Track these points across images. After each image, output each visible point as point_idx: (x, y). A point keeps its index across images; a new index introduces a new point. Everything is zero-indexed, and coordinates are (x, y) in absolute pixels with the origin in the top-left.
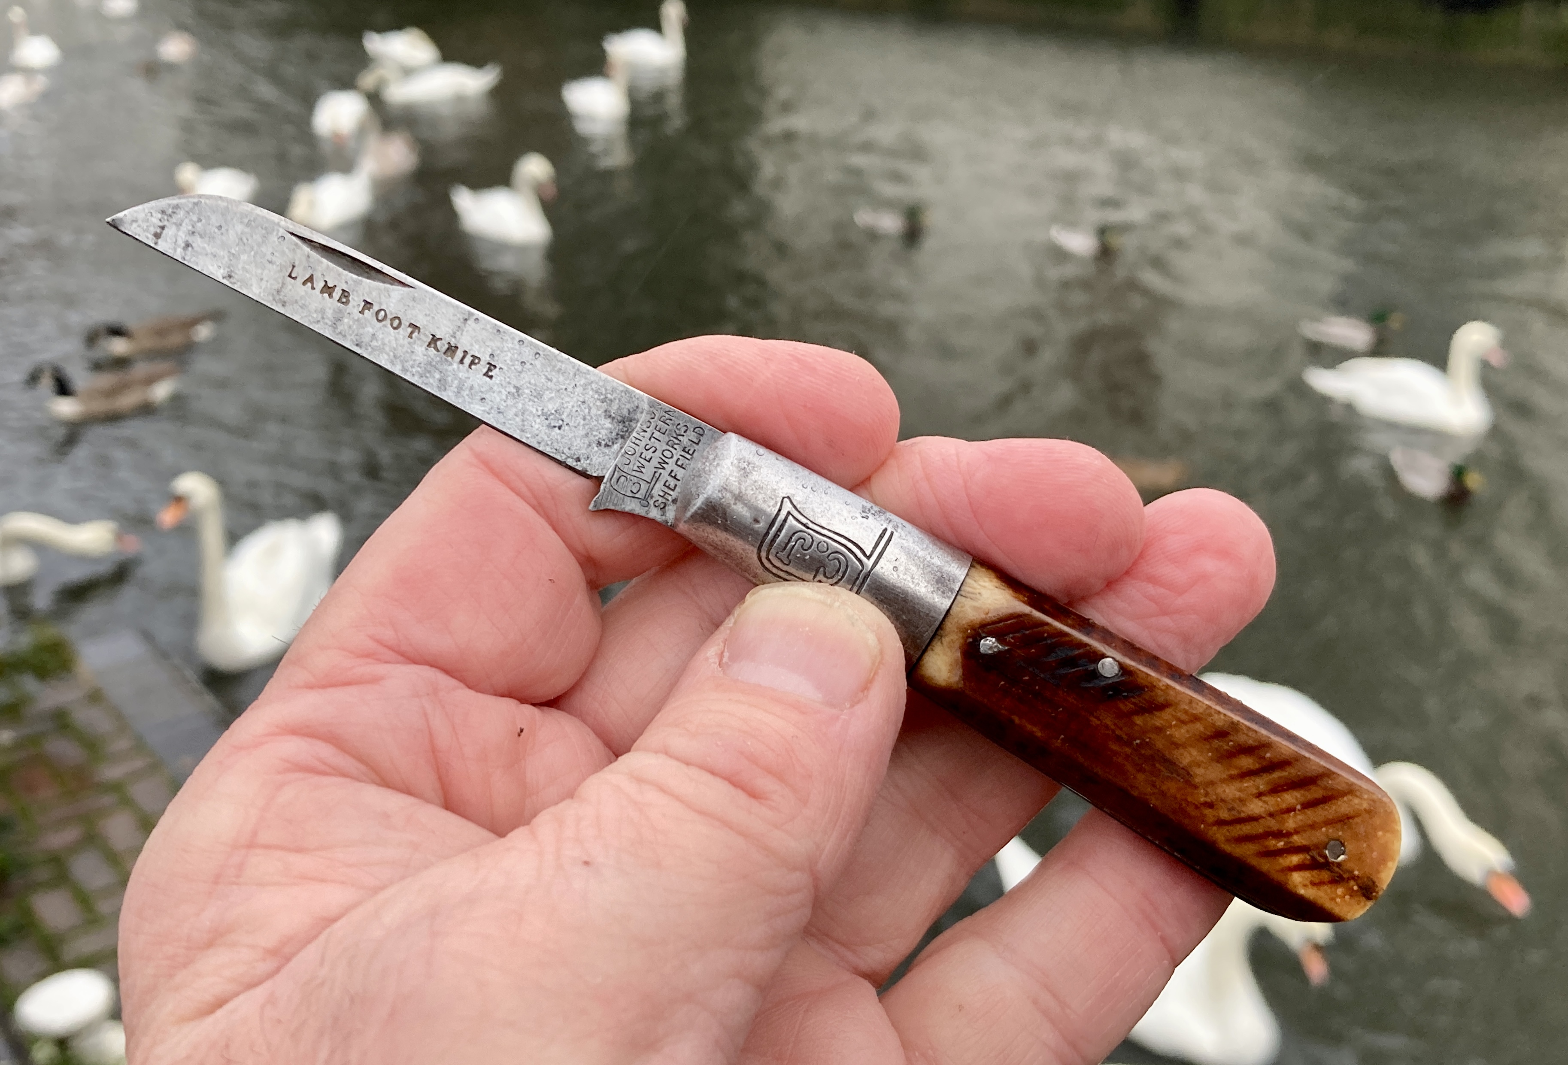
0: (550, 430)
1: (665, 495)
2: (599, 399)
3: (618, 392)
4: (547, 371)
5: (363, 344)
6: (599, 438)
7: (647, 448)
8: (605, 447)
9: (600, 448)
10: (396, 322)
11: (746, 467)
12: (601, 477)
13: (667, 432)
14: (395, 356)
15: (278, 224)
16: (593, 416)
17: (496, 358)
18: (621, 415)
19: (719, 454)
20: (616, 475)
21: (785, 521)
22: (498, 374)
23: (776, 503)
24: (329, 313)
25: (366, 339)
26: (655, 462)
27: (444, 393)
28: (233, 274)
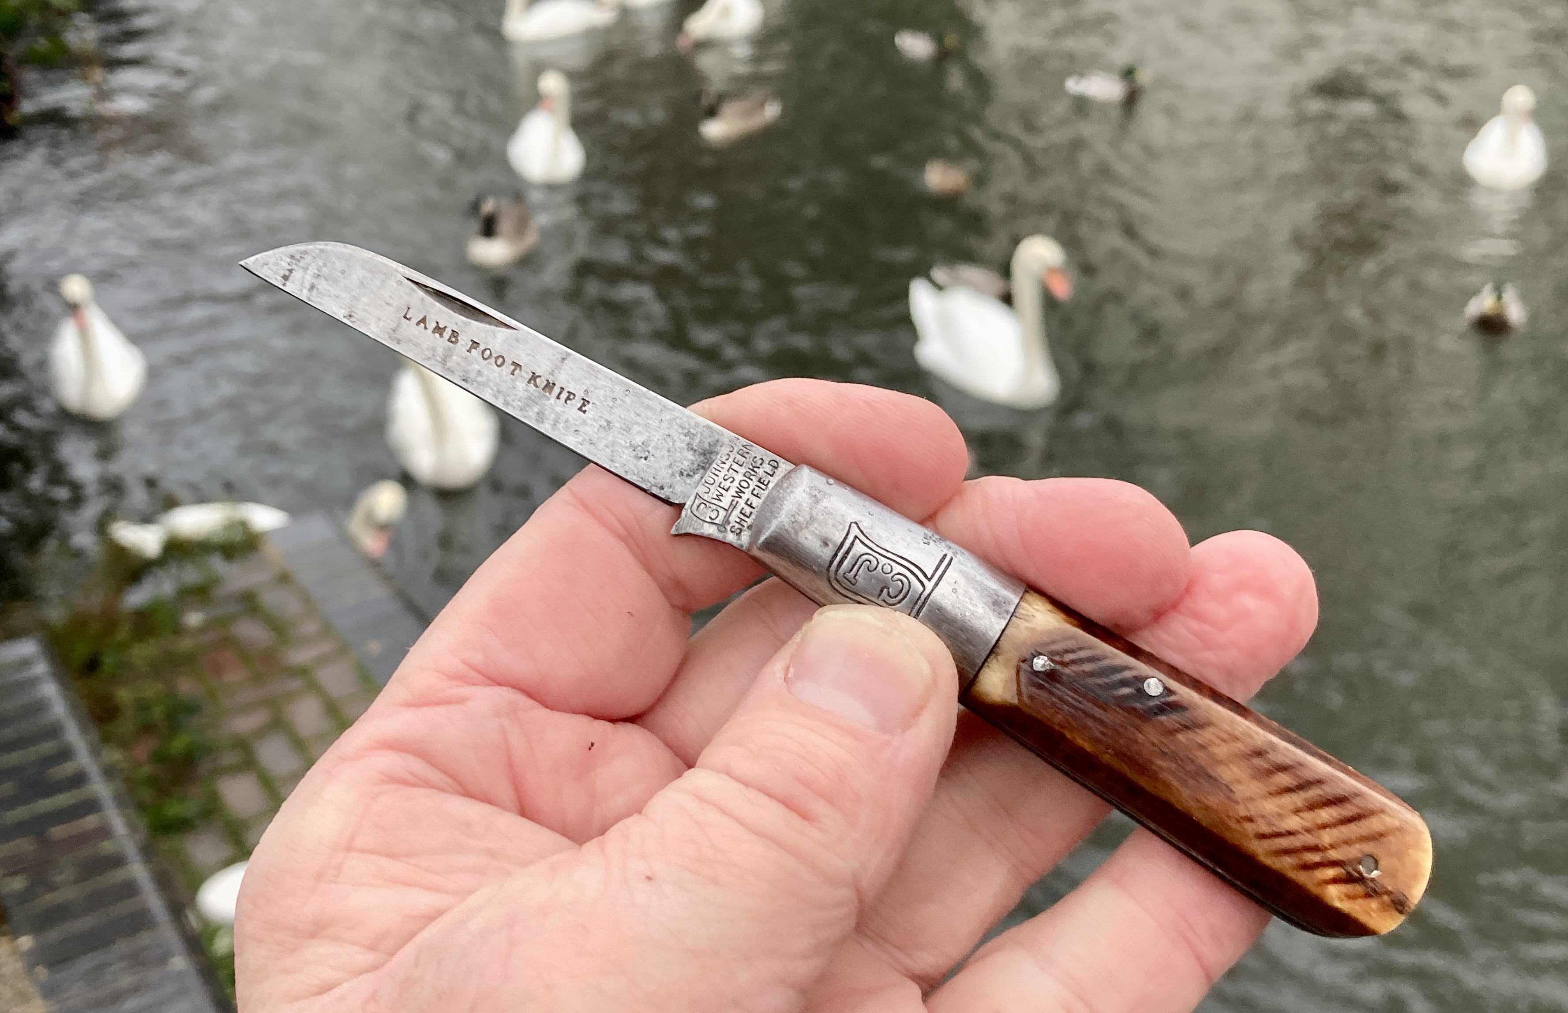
0: (637, 460)
1: (741, 521)
2: (682, 433)
3: (700, 427)
4: (636, 407)
5: (469, 380)
6: (682, 469)
7: (725, 478)
8: (687, 476)
9: (682, 477)
10: (500, 361)
11: (817, 494)
12: (681, 504)
13: (745, 464)
14: (498, 391)
15: (396, 270)
16: (677, 448)
17: (589, 394)
18: (702, 448)
19: (792, 482)
20: (697, 502)
21: (852, 544)
22: (591, 408)
23: (845, 527)
24: (440, 351)
25: (472, 375)
26: (732, 492)
27: (542, 425)
28: (353, 314)
